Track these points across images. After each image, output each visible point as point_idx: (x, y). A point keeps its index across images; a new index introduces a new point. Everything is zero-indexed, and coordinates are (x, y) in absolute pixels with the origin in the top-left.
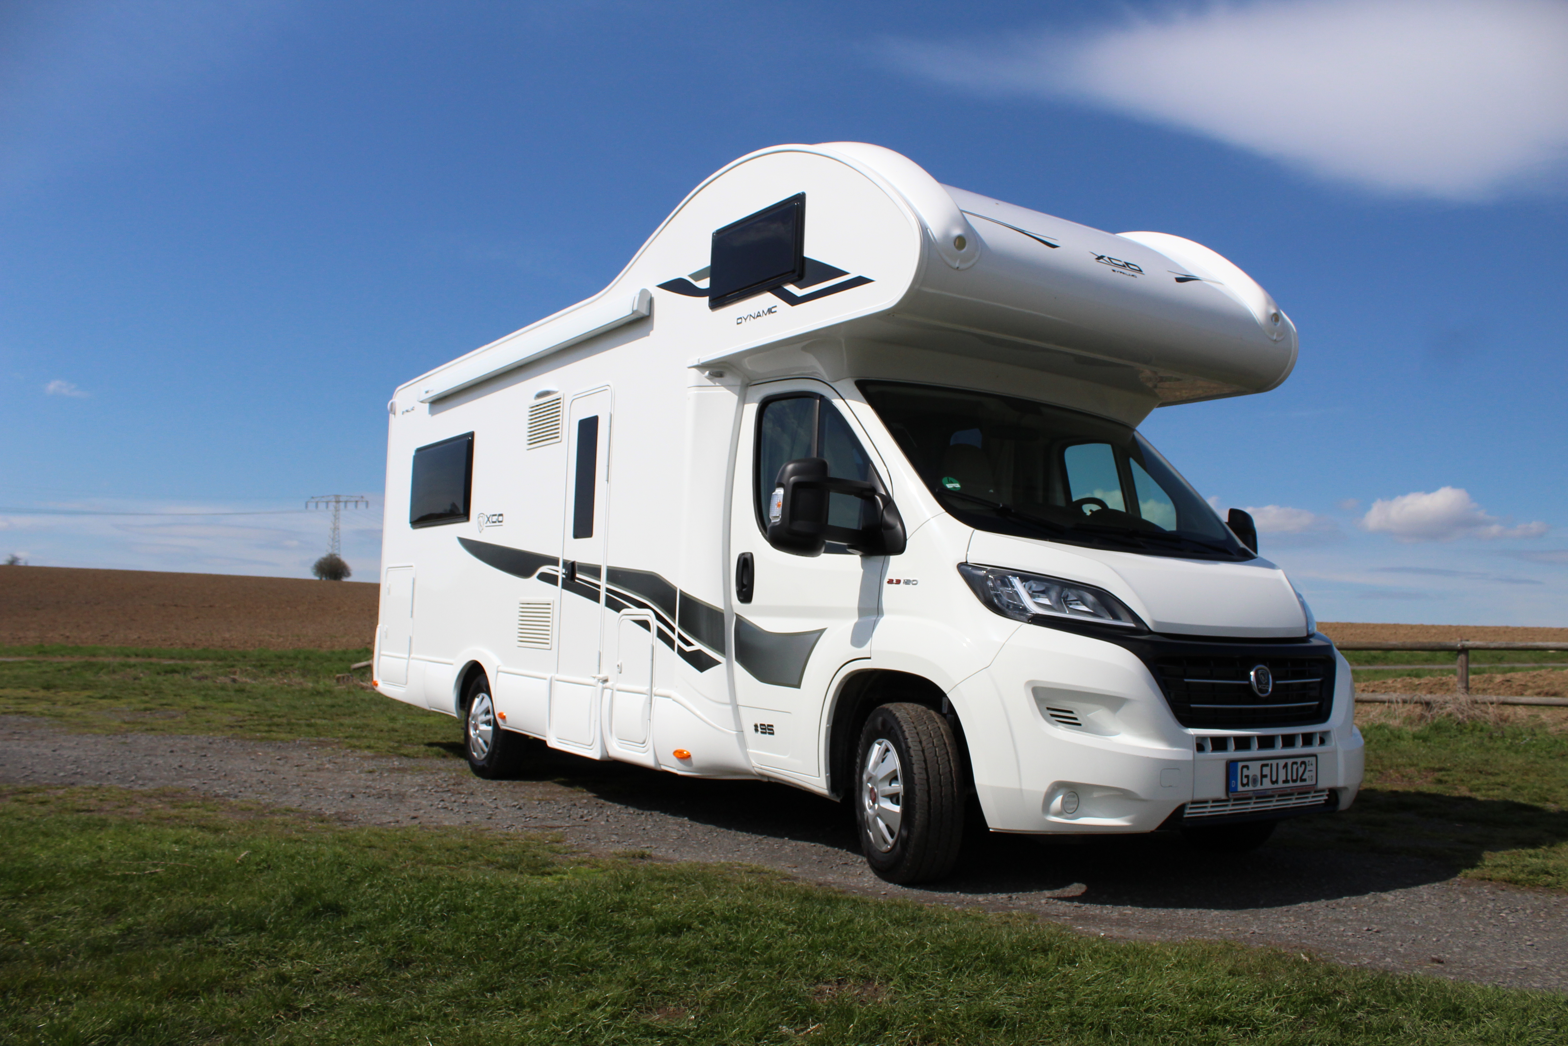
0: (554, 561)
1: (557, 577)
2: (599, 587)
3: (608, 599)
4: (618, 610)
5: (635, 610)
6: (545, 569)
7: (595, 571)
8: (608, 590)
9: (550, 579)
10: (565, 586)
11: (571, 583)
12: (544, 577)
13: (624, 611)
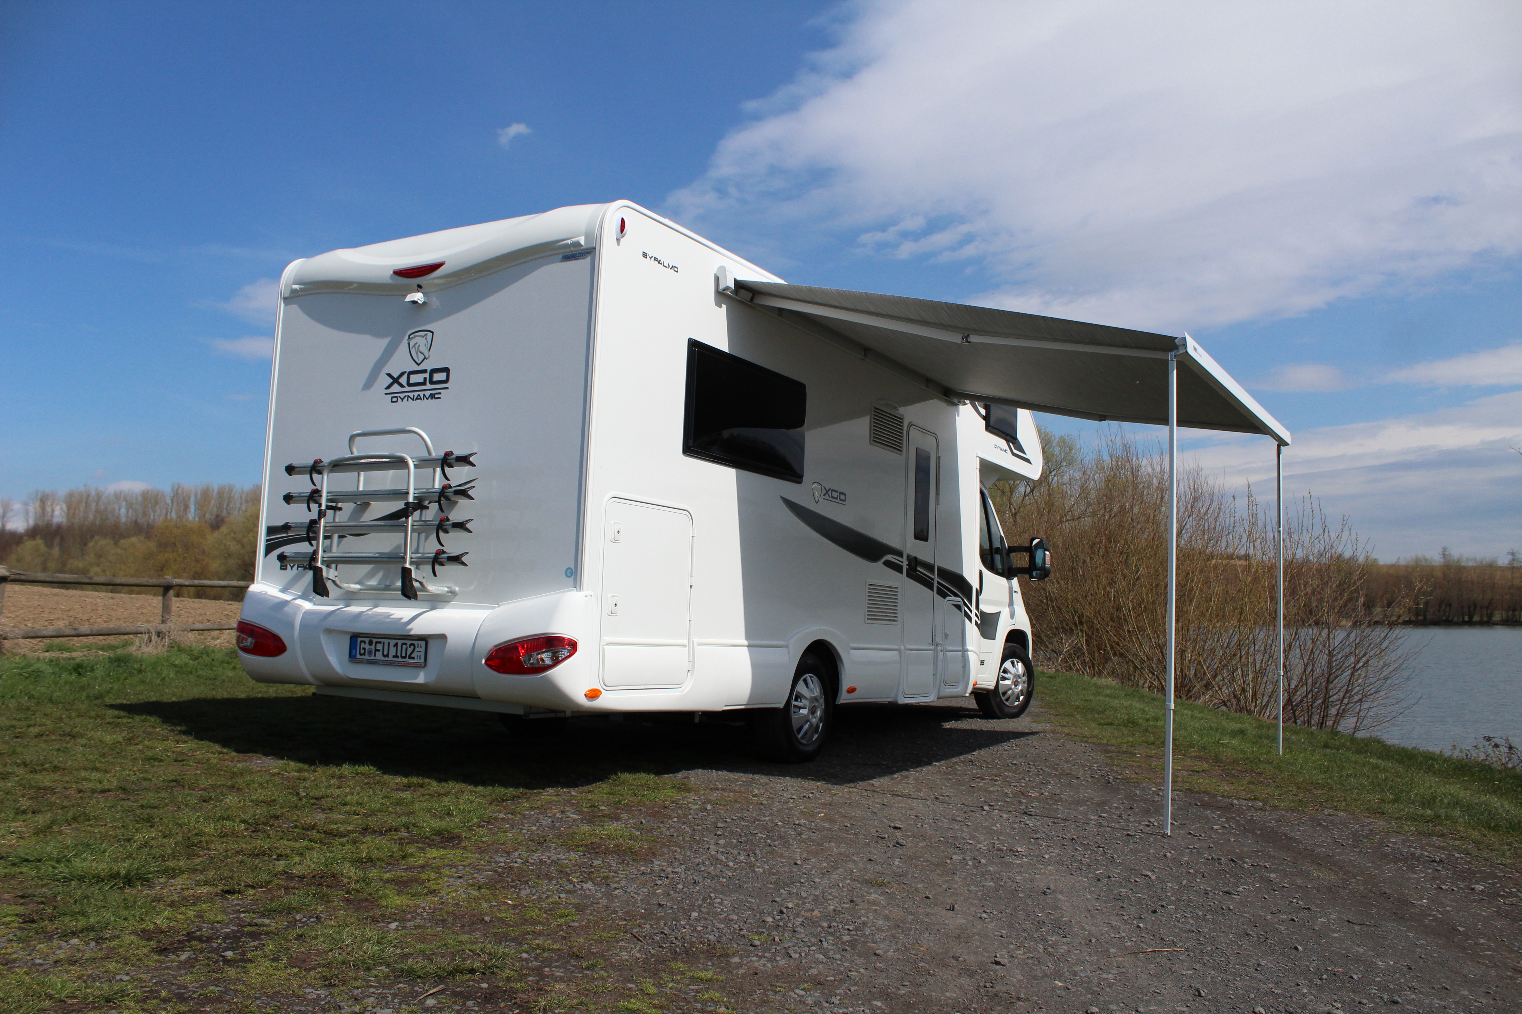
0: (900, 554)
1: (901, 567)
2: (933, 579)
3: (938, 589)
4: (944, 597)
5: (953, 598)
6: (889, 557)
7: (930, 567)
8: (938, 582)
9: (898, 568)
10: (909, 575)
11: (913, 574)
12: (888, 564)
13: (948, 598)
